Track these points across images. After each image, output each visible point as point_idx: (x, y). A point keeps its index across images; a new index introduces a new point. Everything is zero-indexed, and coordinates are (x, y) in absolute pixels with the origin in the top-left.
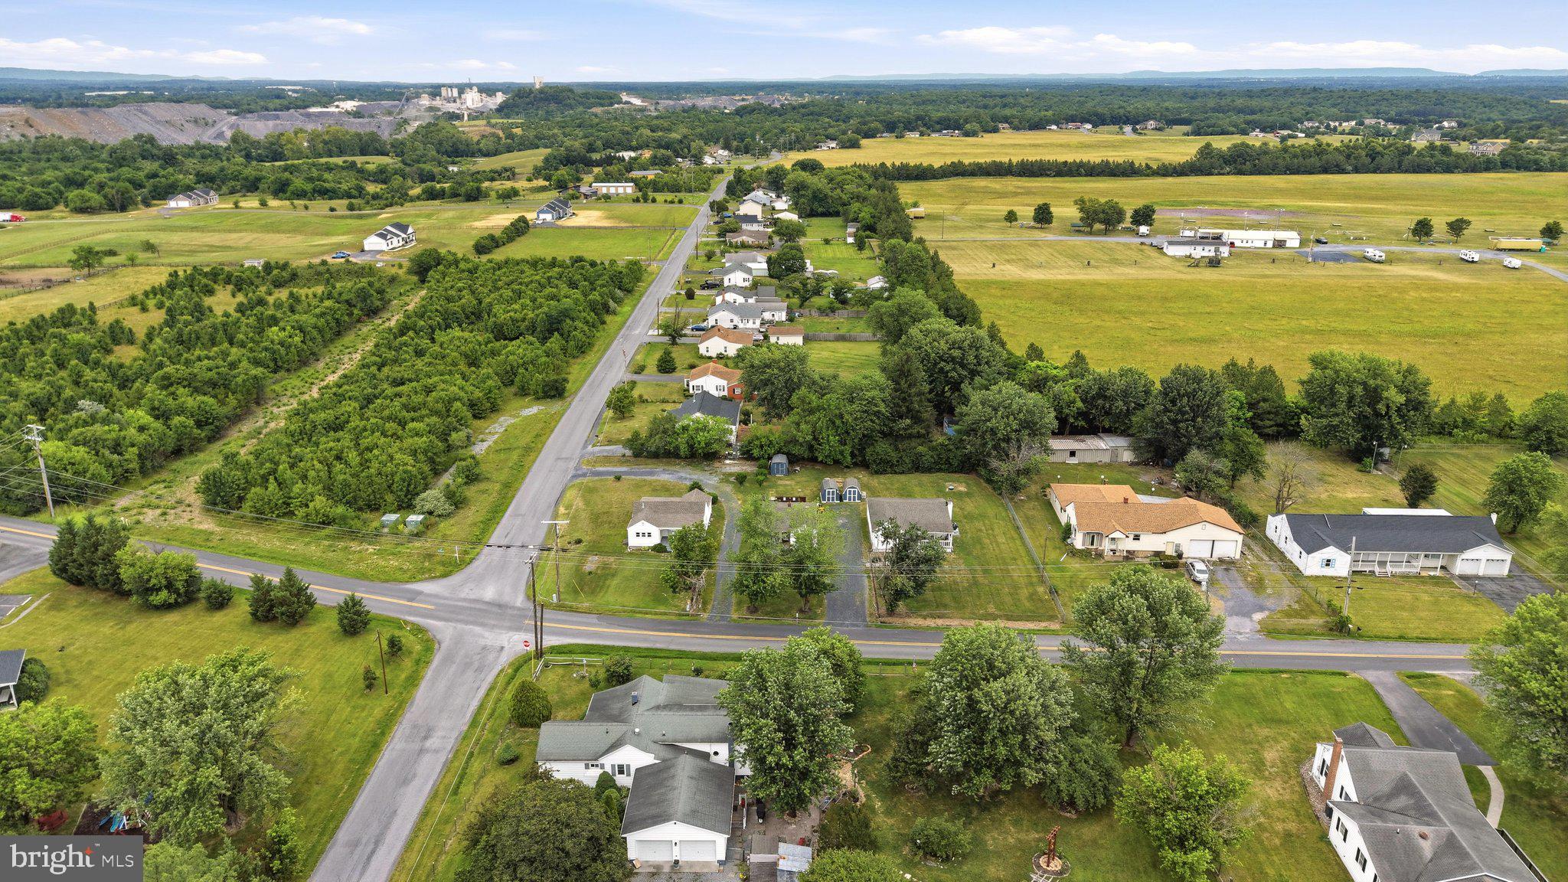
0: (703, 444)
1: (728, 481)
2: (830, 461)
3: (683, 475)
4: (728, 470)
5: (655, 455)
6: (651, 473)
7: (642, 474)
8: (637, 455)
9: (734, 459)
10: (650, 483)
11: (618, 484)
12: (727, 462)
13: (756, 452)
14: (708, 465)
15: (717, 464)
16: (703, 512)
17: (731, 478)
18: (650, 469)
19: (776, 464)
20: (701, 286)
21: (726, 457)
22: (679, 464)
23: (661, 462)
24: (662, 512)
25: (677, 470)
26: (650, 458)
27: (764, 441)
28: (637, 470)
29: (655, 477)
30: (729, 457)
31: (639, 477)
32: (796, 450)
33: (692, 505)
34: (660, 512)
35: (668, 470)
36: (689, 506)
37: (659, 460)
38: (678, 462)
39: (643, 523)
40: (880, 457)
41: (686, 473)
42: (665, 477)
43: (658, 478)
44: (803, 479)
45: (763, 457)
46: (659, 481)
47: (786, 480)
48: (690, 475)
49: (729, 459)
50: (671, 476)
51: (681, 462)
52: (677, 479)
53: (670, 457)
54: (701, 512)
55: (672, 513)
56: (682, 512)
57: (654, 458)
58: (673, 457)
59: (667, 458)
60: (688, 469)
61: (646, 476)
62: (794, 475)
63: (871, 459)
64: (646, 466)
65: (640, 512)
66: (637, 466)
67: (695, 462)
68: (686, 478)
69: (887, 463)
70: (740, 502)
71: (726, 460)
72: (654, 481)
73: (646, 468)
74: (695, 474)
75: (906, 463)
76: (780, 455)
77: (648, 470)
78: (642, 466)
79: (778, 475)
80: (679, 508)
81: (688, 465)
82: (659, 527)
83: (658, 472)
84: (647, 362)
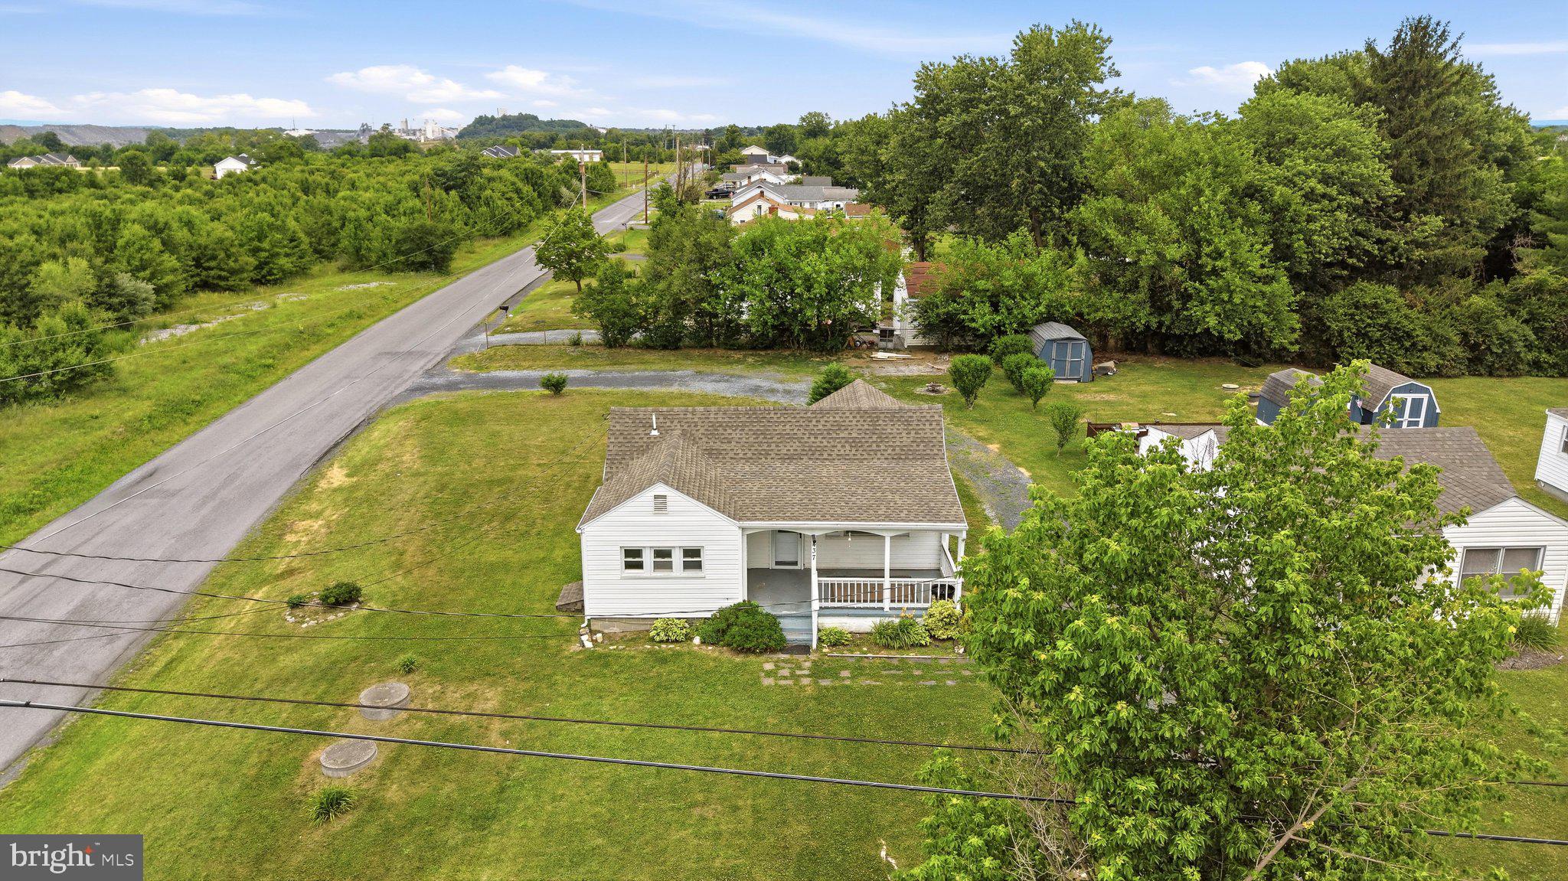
1: (911, 396)
3: (756, 382)
4: (891, 371)
5: (668, 342)
6: (662, 381)
7: (632, 382)
8: (615, 339)
9: (896, 350)
10: (661, 401)
11: (554, 404)
12: (881, 355)
13: (982, 317)
14: (826, 362)
15: (852, 361)
16: (936, 452)
17: (920, 390)
18: (655, 371)
19: (1055, 345)
20: (707, 194)
21: (872, 346)
22: (739, 362)
23: (688, 357)
24: (741, 456)
25: (737, 372)
26: (653, 348)
27: (1008, 278)
28: (616, 375)
29: (675, 389)
30: (882, 344)
31: (624, 389)
32: (1108, 306)
33: (880, 422)
34: (731, 454)
35: (712, 374)
36: (866, 427)
37: (678, 352)
38: (738, 355)
39: (661, 500)
40: (1382, 321)
41: (767, 379)
42: (707, 387)
43: (684, 389)
44: (1148, 388)
45: (1000, 330)
46: (690, 396)
47: (1096, 392)
48: (781, 382)
49: (885, 350)
50: (722, 385)
51: (745, 356)
52: (746, 392)
53: (711, 346)
54: (928, 452)
55: (791, 458)
56: (836, 452)
57: (665, 348)
58: (718, 347)
59: (703, 347)
60: (771, 370)
61: (644, 385)
62: (1107, 380)
63: (1349, 329)
64: (643, 367)
65: (643, 452)
66: (616, 367)
67: (785, 357)
68: (773, 391)
69: (1399, 340)
70: (994, 447)
71: (877, 351)
72: (672, 396)
73: (646, 370)
74: (797, 381)
75: (1447, 341)
76: (1055, 325)
77: (652, 373)
78: (633, 367)
79: (1062, 382)
80: (820, 437)
81: (769, 363)
82: (740, 519)
83: (681, 377)
84: (629, 244)
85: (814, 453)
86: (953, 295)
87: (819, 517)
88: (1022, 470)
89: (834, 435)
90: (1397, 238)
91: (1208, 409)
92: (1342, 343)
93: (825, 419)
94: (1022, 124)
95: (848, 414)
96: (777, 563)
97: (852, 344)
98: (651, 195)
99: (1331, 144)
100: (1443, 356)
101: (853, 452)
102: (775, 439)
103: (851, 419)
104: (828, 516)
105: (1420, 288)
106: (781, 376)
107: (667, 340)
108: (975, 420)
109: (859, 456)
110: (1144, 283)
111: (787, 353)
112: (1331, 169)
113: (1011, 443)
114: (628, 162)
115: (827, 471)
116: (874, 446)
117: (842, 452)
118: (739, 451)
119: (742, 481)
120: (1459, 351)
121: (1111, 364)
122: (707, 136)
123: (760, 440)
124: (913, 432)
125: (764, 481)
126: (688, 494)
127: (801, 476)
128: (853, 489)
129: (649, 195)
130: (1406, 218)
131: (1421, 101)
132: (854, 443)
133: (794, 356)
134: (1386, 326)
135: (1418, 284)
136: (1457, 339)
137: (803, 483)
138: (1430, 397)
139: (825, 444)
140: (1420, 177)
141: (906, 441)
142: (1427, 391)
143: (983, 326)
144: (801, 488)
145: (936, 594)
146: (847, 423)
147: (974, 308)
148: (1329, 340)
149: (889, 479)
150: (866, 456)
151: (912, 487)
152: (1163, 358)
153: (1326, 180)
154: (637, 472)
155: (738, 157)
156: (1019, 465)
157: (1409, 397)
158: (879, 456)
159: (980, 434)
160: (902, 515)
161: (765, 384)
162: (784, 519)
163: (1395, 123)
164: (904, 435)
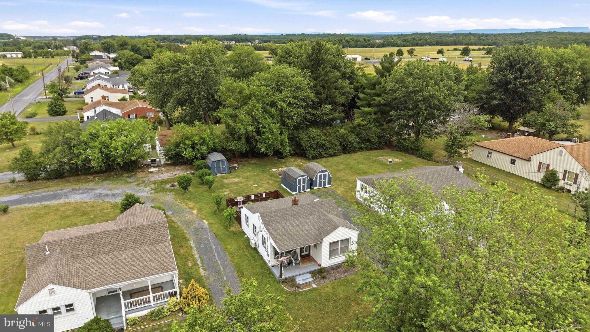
0: (121, 151)
1: (164, 190)
2: (270, 153)
3: (99, 191)
4: (156, 178)
6: (56, 197)
7: (42, 199)
8: (32, 177)
9: (158, 166)
10: (56, 209)
11: (4, 219)
12: (152, 170)
13: (188, 153)
14: (131, 177)
15: (140, 174)
16: (166, 239)
17: (168, 186)
18: (53, 191)
19: (216, 163)
20: (75, 78)
21: (148, 166)
22: (92, 181)
23: (68, 182)
24: (87, 255)
25: (91, 187)
26: (51, 179)
27: (196, 139)
28: (34, 196)
29: (62, 201)
30: (152, 165)
31: (38, 204)
32: (233, 145)
33: (144, 230)
34: (83, 256)
35: (80, 189)
36: (139, 233)
37: (63, 179)
38: (90, 178)
39: (52, 290)
40: (316, 142)
41: (105, 189)
42: (76, 198)
43: (67, 200)
44: (248, 174)
45: (196, 158)
46: (70, 204)
47: (232, 178)
48: (111, 190)
49: (154, 167)
50: (84, 195)
51: (94, 178)
52: (95, 197)
53: (79, 175)
54: (163, 239)
55: (109, 252)
56: (128, 246)
57: (56, 178)
58: (82, 174)
59: (74, 176)
60: (106, 184)
61: (48, 200)
62: (235, 172)
63: (308, 145)
64: (47, 189)
65: (43, 262)
66: (34, 191)
67: (112, 176)
68: (107, 195)
69: (322, 147)
70: (195, 212)
71: (151, 168)
72: (62, 205)
73: (48, 191)
74: (118, 189)
75: (336, 145)
76: (216, 154)
77: (51, 193)
78: (42, 190)
79: (220, 175)
80: (120, 241)
81: (105, 180)
82: (88, 289)
83: (65, 193)
84: (38, 111)
85: (118, 248)
86: (177, 145)
87: (121, 280)
88: (205, 221)
89: (126, 239)
90: (319, 114)
91: (267, 181)
92: (306, 150)
93: (122, 233)
94: (195, 81)
95: (131, 229)
96: (109, 293)
97: (140, 166)
98: (47, 87)
99: (295, 86)
100: (335, 150)
101: (134, 245)
102: (101, 246)
103: (132, 231)
104: (125, 279)
105: (327, 128)
106: (111, 186)
107: (57, 176)
108: (188, 199)
109: (137, 246)
110: (243, 138)
111: (113, 174)
112: (295, 94)
113: (201, 209)
114: (35, 57)
115: (124, 256)
116: (142, 241)
117: (130, 246)
118: (87, 254)
119: (88, 268)
120: (339, 147)
121: (236, 165)
122: (74, 41)
123: (95, 247)
124: (157, 232)
125: (98, 266)
126: (64, 285)
127: (113, 261)
128: (135, 263)
129: (46, 87)
130: (321, 106)
131: (321, 69)
132: (134, 241)
133: (116, 174)
134: (317, 144)
135: (327, 126)
136: (338, 144)
137: (115, 264)
138: (328, 173)
139: (123, 243)
140: (323, 93)
141: (155, 236)
142: (327, 171)
143: (190, 157)
144: (114, 267)
145: (170, 295)
146: (131, 233)
147: (186, 151)
148: (303, 149)
149: (149, 255)
150: (140, 246)
151: (158, 257)
152: (254, 159)
153: (294, 98)
154: (41, 274)
155: (89, 57)
156: (204, 219)
157: (323, 174)
158: (145, 244)
159: (190, 206)
160: (154, 272)
161: (104, 192)
162: (107, 285)
163: (315, 75)
164: (153, 234)
